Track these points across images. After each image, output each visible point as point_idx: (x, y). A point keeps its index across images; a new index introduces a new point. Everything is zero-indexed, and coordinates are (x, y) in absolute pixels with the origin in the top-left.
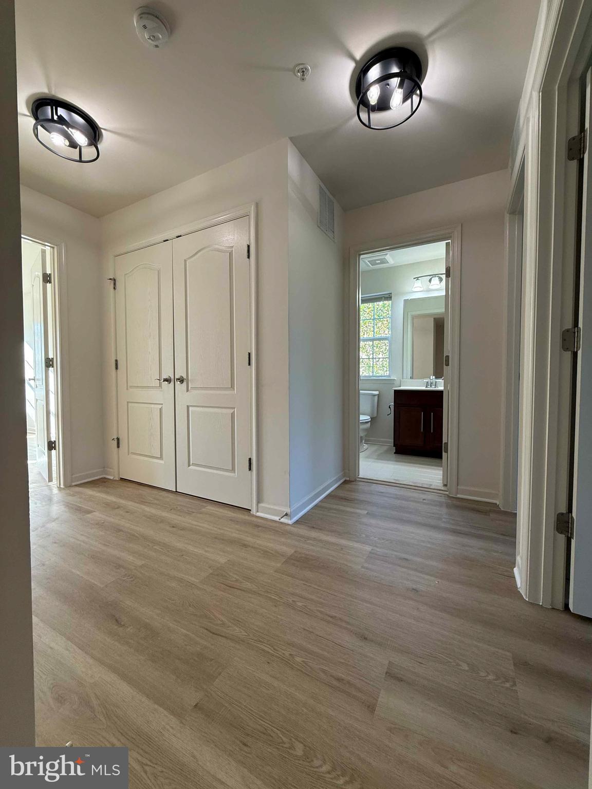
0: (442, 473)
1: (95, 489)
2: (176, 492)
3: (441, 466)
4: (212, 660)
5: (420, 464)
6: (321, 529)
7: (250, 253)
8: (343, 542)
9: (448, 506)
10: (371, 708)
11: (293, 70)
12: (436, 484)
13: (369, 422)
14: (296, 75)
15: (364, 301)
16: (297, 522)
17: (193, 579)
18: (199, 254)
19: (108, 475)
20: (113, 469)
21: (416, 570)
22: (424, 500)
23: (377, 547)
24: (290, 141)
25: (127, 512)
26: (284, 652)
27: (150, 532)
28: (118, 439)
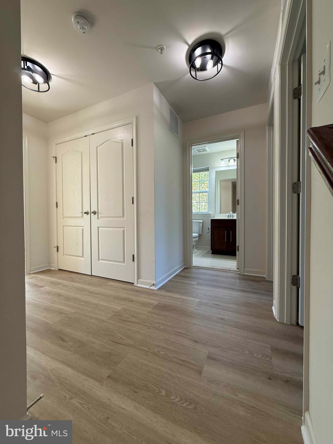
0: (236, 263)
1: (44, 275)
2: (92, 275)
3: (236, 260)
4: (116, 355)
5: (224, 259)
6: (172, 292)
7: (133, 143)
8: (184, 297)
9: (239, 279)
10: (200, 373)
11: (156, 48)
12: (233, 268)
13: (197, 237)
14: (158, 51)
15: (194, 172)
16: (159, 289)
17: (104, 318)
18: (104, 144)
19: (51, 267)
20: (54, 264)
21: (223, 309)
22: (227, 276)
23: (202, 299)
24: (154, 84)
25: (64, 286)
26: (154, 350)
27: (78, 296)
28: (58, 247)
